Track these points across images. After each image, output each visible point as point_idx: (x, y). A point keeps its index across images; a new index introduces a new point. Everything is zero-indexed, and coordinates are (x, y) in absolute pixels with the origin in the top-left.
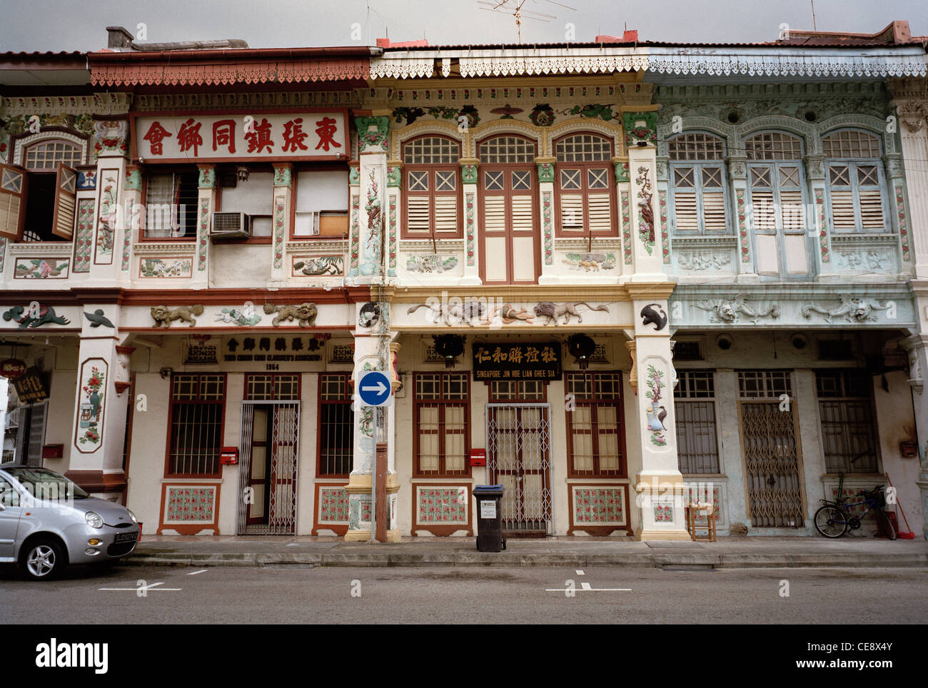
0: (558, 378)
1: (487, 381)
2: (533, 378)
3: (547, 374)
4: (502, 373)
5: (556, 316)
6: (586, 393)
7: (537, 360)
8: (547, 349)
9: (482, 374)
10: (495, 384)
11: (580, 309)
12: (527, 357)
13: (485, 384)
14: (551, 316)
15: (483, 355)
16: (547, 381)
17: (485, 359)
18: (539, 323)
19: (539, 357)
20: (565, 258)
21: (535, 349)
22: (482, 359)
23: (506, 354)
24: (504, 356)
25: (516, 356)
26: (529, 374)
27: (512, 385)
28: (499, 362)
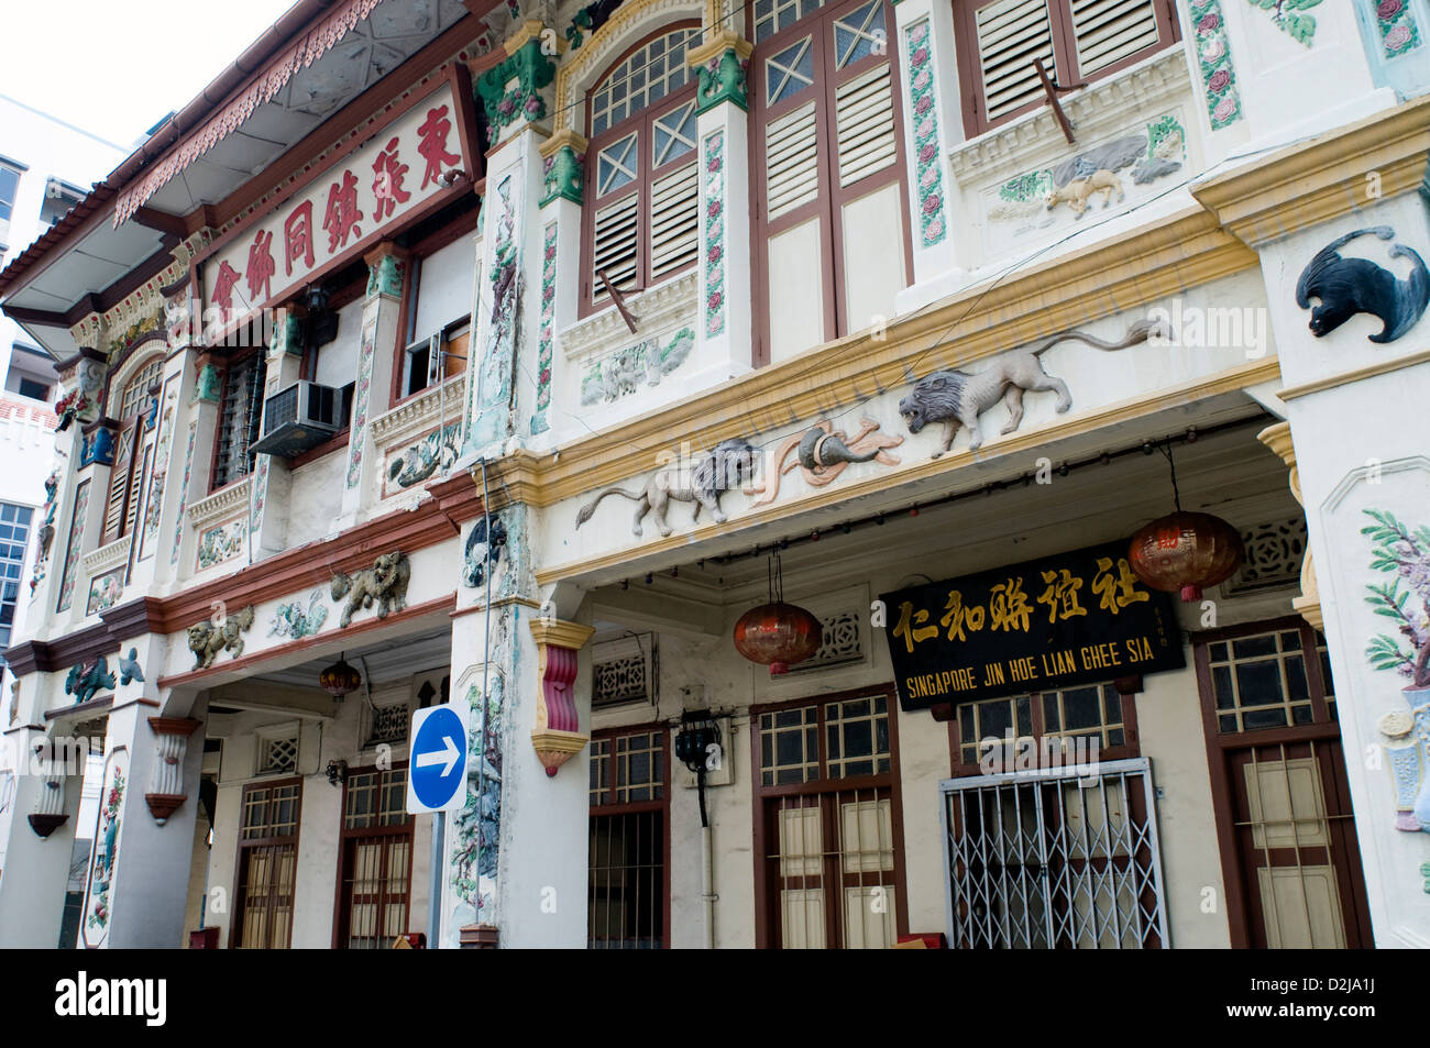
0: (1170, 661)
1: (942, 707)
2: (1081, 676)
3: (1124, 655)
4: (980, 676)
5: (967, 414)
6: (1287, 704)
7: (1083, 612)
8: (1105, 564)
9: (922, 686)
10: (967, 712)
11: (1066, 362)
12: (1047, 607)
13: (938, 718)
14: (952, 419)
15: (914, 625)
16: (1129, 680)
17: (921, 636)
18: (917, 453)
19: (1086, 597)
20: (996, 201)
21: (1066, 573)
22: (914, 637)
23: (980, 610)
24: (976, 618)
25: (1012, 612)
26: (1066, 663)
27: (1023, 710)
28: (962, 638)
